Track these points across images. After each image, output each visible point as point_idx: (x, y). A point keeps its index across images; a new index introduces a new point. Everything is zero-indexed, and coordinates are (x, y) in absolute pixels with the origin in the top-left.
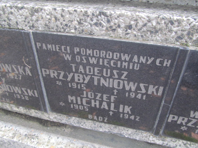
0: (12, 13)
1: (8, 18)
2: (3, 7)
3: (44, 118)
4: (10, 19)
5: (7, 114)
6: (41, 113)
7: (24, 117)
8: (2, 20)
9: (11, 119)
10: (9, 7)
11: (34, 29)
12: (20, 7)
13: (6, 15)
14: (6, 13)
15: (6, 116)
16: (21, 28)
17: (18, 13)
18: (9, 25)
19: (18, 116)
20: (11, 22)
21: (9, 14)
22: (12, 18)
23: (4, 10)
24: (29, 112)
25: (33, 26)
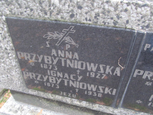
0: (126, 10)
1: (117, 16)
2: (117, 3)
3: (106, 112)
4: (120, 16)
5: (60, 106)
6: (106, 107)
7: (79, 109)
8: (108, 17)
9: (64, 109)
10: (127, 3)
11: (147, 29)
12: (142, 5)
13: (117, 12)
14: (118, 11)
15: (59, 107)
16: (130, 27)
17: (136, 11)
18: (115, 23)
19: (72, 108)
20: (120, 20)
21: (121, 11)
22: (123, 16)
23: (117, 6)
24: (92, 106)
25: (148, 26)
